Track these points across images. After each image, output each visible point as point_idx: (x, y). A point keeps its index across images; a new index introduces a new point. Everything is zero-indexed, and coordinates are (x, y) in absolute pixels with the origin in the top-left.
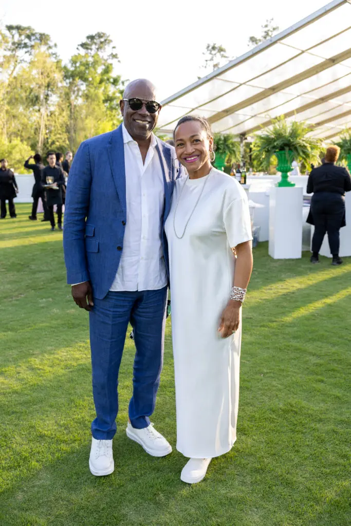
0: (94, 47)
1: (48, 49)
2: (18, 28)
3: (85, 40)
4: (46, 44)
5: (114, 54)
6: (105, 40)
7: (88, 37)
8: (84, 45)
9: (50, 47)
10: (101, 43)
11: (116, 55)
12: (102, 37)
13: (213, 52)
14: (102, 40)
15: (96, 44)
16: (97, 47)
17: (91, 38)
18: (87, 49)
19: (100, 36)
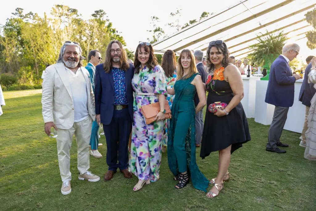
0: (98, 16)
1: (77, 16)
2: (62, 6)
3: (94, 13)
4: (77, 14)
5: (108, 19)
6: (104, 13)
7: (95, 12)
8: (93, 15)
9: (78, 16)
10: (102, 14)
11: (109, 20)
12: (102, 12)
13: (154, 19)
14: (102, 13)
15: (99, 14)
16: (100, 16)
17: (97, 12)
18: (95, 17)
19: (101, 11)
